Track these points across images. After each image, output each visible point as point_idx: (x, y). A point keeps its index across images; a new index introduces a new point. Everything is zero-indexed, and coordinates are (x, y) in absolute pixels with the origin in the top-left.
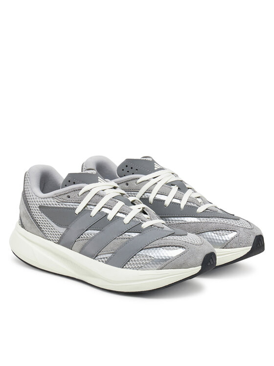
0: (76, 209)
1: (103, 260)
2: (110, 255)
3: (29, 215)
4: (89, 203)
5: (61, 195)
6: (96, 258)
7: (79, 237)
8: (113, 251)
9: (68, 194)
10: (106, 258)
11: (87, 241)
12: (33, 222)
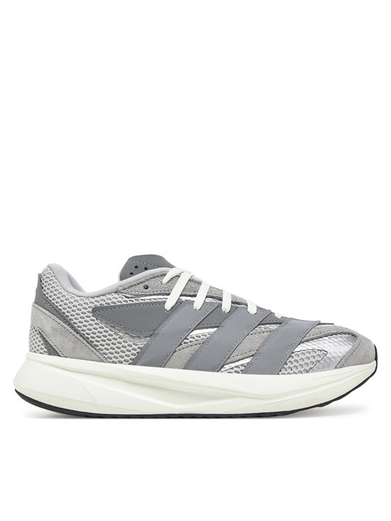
0: (164, 303)
1: (235, 369)
2: (248, 360)
3: (70, 329)
4: (184, 293)
5: (131, 286)
6: (223, 370)
7: (181, 344)
8: (253, 353)
9: (146, 283)
10: (242, 365)
11: (198, 346)
12: (81, 338)
